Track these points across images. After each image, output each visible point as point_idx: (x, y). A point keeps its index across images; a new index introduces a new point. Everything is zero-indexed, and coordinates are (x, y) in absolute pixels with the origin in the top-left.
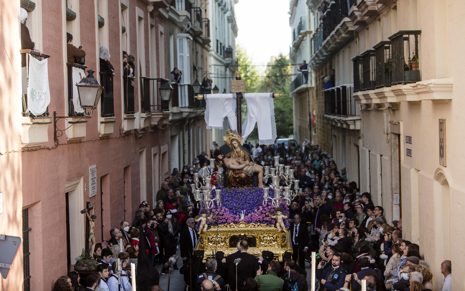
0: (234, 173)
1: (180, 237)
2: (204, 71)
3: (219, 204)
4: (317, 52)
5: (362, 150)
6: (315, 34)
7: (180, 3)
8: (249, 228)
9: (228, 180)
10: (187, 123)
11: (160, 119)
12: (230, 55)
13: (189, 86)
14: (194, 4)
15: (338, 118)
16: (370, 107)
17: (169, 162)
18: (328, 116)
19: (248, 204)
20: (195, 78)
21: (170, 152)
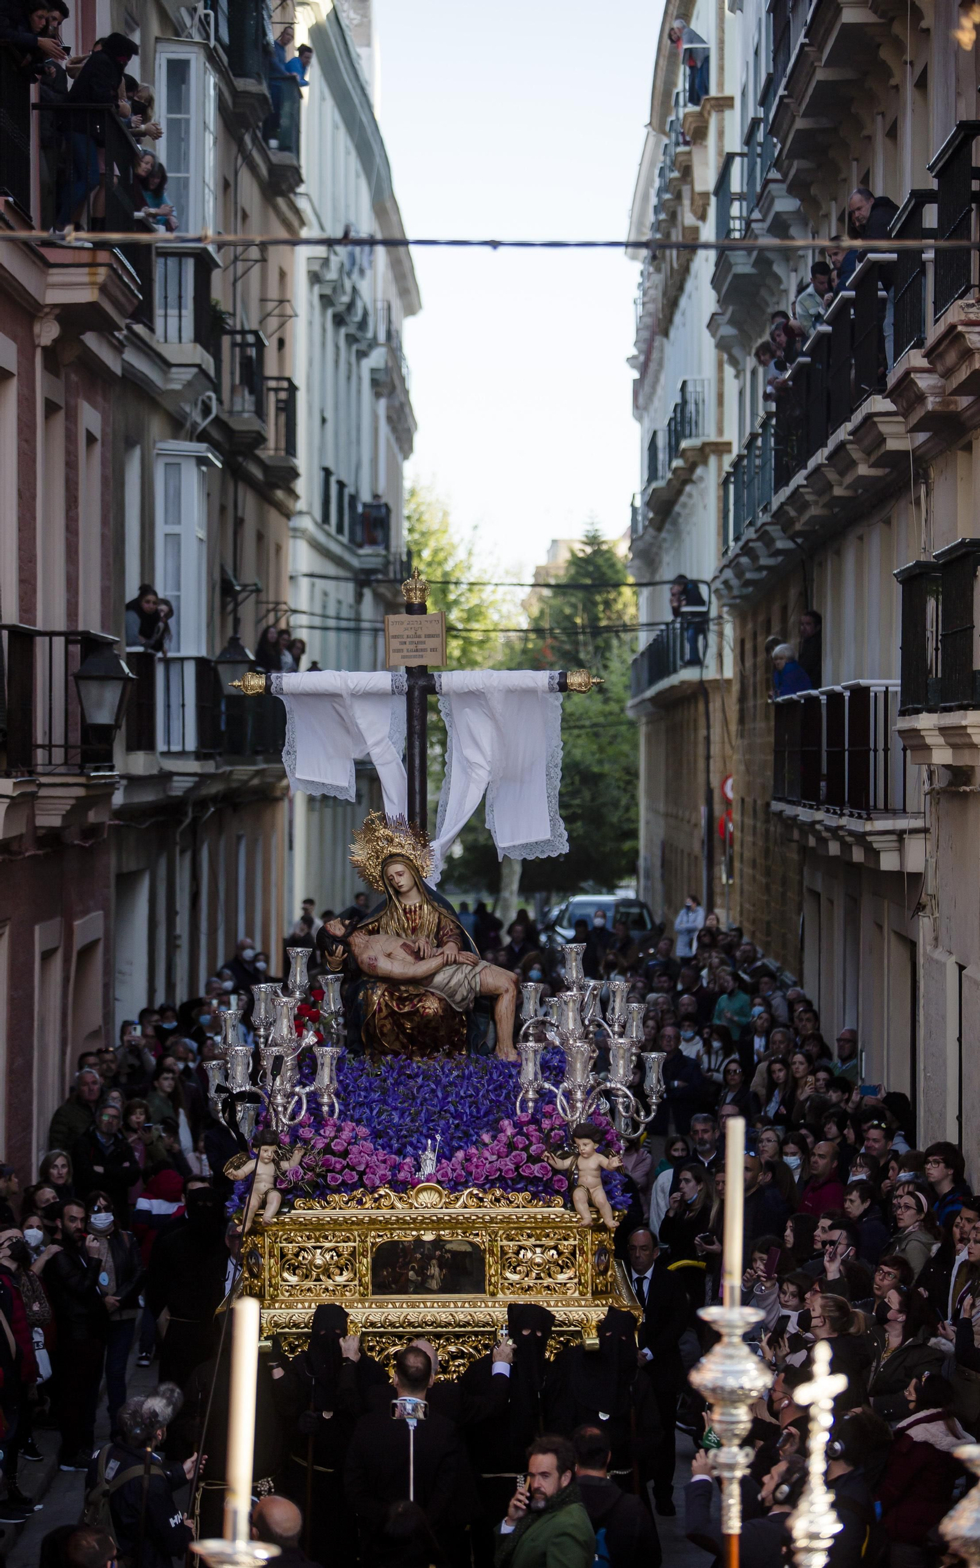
0: (391, 995)
1: (145, 1308)
2: (267, 603)
3: (332, 1106)
4: (750, 533)
5: (930, 960)
6: (740, 457)
7: (173, 312)
8: (457, 1210)
9: (368, 1024)
10: (187, 821)
11: (72, 802)
12: (379, 534)
13: (202, 664)
14: (234, 315)
15: (832, 821)
16: (967, 783)
17: (108, 987)
18: (789, 810)
19: (454, 1118)
20: (230, 632)
21: (111, 941)
